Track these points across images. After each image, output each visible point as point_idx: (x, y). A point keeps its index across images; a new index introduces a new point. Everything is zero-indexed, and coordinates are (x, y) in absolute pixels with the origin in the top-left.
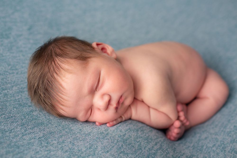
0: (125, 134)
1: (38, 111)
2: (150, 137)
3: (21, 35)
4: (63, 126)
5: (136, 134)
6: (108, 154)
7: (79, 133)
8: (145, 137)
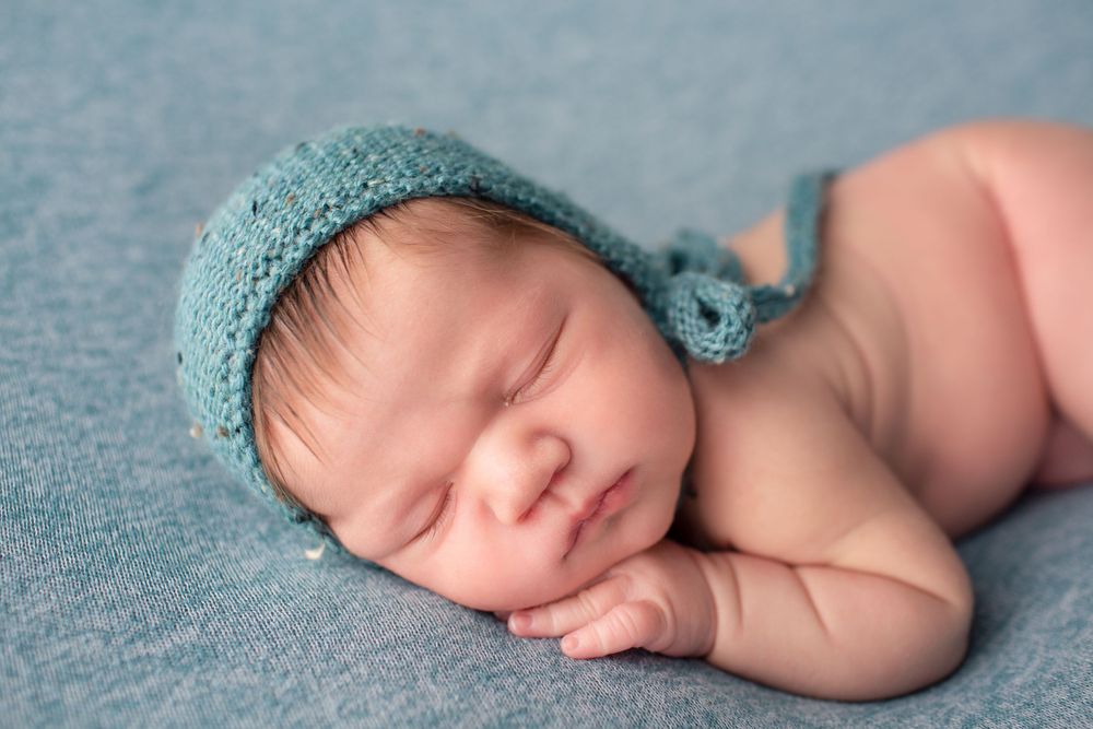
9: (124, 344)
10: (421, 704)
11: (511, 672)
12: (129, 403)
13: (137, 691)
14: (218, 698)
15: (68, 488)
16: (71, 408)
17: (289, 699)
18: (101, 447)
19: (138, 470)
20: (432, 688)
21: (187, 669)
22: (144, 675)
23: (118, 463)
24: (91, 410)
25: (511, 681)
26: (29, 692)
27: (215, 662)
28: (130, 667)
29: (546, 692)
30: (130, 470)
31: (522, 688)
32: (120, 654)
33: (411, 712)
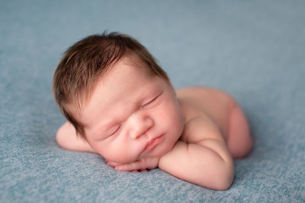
7: (73, 175)
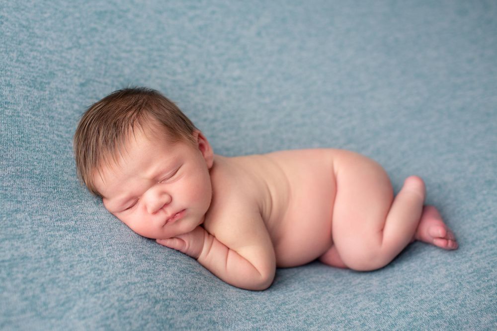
0: (132, 300)
1: (26, 214)
2: (172, 321)
3: (64, 91)
4: (50, 250)
5: (149, 307)
6: (83, 322)
8: (163, 317)
9: (67, 135)
10: (128, 260)
11: (153, 259)
12: (66, 154)
13: (57, 234)
14: (77, 241)
15: (45, 174)
16: (50, 151)
17: (95, 248)
18: (56, 165)
19: (65, 174)
20: (132, 257)
21: (70, 232)
22: (59, 230)
23: (60, 171)
24: (55, 153)
25: (152, 262)
26: (30, 226)
27: (78, 232)
28: (56, 227)
29: (160, 268)
30: (62, 174)
31: (154, 264)
32: (54, 223)
33: (125, 261)
